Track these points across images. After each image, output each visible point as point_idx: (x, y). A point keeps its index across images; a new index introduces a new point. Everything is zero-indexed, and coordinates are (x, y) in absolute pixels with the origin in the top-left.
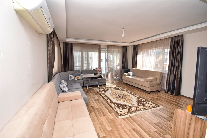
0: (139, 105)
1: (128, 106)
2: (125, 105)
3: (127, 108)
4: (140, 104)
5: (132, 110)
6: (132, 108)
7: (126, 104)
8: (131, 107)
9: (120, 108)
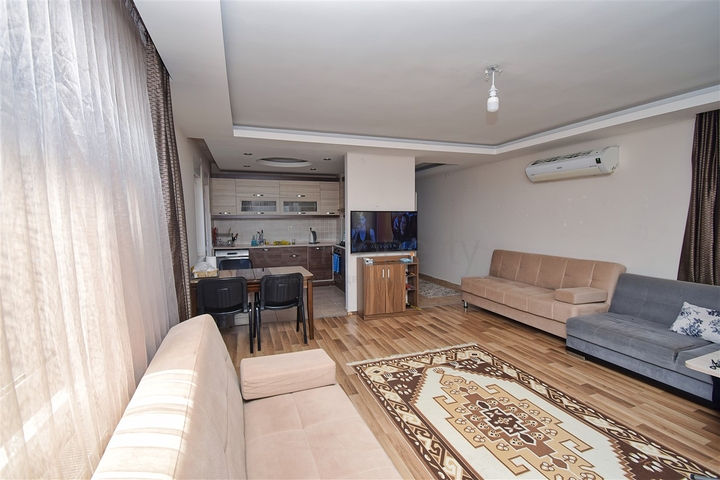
0: (420, 370)
1: (457, 366)
2: (465, 369)
3: (460, 362)
4: (416, 374)
5: (444, 356)
6: (444, 361)
7: (464, 374)
8: (447, 365)
9: (479, 362)
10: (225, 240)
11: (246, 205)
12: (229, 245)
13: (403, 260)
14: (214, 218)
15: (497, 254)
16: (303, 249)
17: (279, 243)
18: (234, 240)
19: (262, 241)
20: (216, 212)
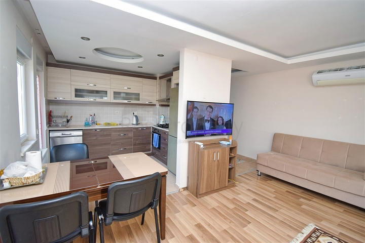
10: (59, 121)
11: (79, 93)
12: (63, 126)
13: (222, 142)
14: (49, 102)
15: (276, 136)
16: (130, 130)
17: (108, 124)
18: (68, 121)
19: (94, 123)
20: (52, 97)
